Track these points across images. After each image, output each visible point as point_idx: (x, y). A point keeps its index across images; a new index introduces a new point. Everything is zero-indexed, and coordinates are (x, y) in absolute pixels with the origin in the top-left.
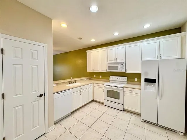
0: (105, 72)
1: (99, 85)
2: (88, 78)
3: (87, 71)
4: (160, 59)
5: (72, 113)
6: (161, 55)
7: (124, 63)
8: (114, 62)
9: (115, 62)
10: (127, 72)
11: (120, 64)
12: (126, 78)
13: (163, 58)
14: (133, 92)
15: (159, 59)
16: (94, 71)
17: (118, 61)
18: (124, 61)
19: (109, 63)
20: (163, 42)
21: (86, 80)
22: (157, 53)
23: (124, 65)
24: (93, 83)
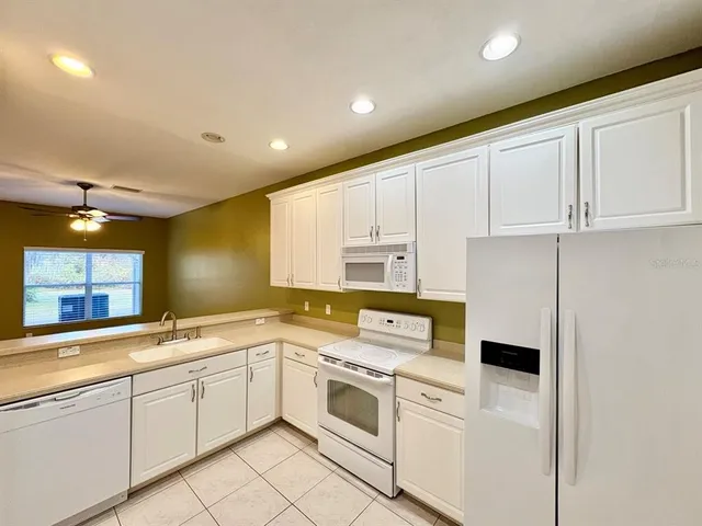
0: (335, 288)
1: (302, 351)
2: (277, 313)
3: (272, 284)
4: (583, 227)
5: (134, 494)
6: (587, 204)
7: (410, 249)
8: (366, 242)
9: (373, 244)
10: (425, 295)
11: (391, 256)
12: (426, 322)
13: (599, 223)
14: (438, 405)
15: (578, 227)
16: (297, 285)
17: (385, 240)
18: (407, 239)
19: (348, 250)
20: (598, 133)
21: (263, 321)
22: (568, 198)
23: (409, 258)
24: (281, 342)
